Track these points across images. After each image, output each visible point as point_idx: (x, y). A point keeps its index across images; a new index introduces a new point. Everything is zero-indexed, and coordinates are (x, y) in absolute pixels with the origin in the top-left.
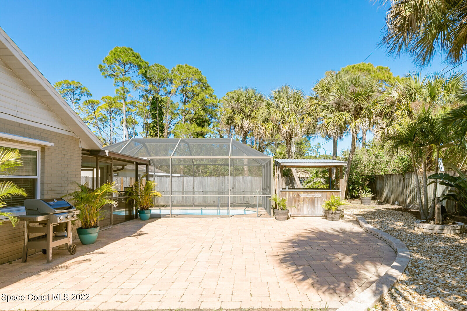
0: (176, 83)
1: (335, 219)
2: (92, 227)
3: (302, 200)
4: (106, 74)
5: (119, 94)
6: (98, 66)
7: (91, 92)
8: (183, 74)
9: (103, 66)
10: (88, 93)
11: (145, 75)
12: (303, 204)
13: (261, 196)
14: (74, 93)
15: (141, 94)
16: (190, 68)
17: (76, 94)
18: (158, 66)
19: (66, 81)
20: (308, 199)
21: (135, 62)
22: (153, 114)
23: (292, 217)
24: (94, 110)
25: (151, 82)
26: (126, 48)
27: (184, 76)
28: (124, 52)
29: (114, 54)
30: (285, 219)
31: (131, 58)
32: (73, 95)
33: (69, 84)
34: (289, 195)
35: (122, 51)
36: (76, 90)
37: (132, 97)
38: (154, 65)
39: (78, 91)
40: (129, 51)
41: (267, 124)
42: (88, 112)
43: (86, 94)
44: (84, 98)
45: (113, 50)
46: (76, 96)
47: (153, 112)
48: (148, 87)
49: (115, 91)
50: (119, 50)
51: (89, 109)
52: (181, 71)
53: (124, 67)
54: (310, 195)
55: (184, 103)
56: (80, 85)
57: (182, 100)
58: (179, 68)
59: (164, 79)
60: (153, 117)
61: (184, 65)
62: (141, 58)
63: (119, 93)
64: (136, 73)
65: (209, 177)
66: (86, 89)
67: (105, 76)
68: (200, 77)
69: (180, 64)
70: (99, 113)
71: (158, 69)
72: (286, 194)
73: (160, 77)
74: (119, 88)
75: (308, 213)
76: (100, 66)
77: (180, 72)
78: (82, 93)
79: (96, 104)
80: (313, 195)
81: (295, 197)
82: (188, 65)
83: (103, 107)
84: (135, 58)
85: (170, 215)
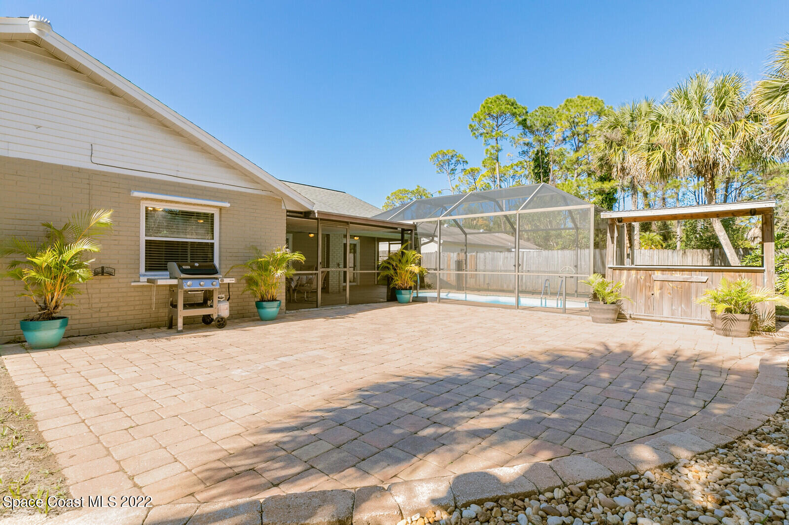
0: (562, 125)
1: (734, 333)
2: (269, 301)
3: (659, 288)
4: (476, 133)
5: (489, 155)
6: (468, 126)
7: (466, 159)
8: (572, 110)
9: (473, 125)
10: (463, 160)
11: (523, 123)
12: (661, 295)
13: (573, 277)
14: (450, 163)
15: (521, 150)
16: (584, 99)
17: (452, 164)
18: (543, 109)
19: (441, 151)
20: (674, 284)
21: (507, 111)
22: (536, 173)
23: (634, 319)
24: (474, 179)
25: (532, 132)
26: (499, 96)
27: (573, 112)
28: (495, 101)
29: (484, 107)
30: (608, 321)
31: (503, 107)
32: (449, 166)
33: (444, 155)
34: (629, 276)
35: (493, 101)
36: (452, 159)
37: (512, 155)
38: (537, 109)
39: (453, 161)
40: (502, 99)
41: (653, 154)
42: (468, 182)
43: (461, 163)
44: (460, 167)
45: (484, 103)
46: (452, 167)
47: (536, 171)
48: (530, 139)
49: (485, 152)
50: (490, 100)
51: (469, 179)
52: (570, 107)
53: (498, 120)
54: (677, 277)
55: (577, 151)
56: (455, 153)
57: (573, 148)
58: (567, 103)
59: (550, 124)
60: (537, 177)
61: (575, 98)
62: (518, 103)
63: (489, 153)
64: (512, 125)
65: (560, 251)
66: (461, 156)
67: (477, 137)
68: (600, 108)
69: (569, 98)
70: (482, 183)
71: (542, 113)
72: (621, 275)
73: (543, 122)
74: (489, 147)
75: (672, 315)
76: (471, 125)
77: (568, 109)
78: (458, 162)
79: (476, 172)
80: (686, 276)
81: (642, 281)
82: (582, 96)
83: (485, 174)
84: (509, 106)
85: (439, 300)
